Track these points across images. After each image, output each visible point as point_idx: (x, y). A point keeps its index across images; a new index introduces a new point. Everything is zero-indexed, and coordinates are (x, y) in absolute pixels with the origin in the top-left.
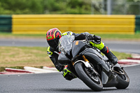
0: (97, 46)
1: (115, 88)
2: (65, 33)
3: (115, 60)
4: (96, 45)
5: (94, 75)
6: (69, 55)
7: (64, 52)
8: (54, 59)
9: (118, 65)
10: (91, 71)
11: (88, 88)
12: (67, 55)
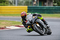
0: (40, 18)
3: (47, 24)
5: (41, 29)
6: (31, 22)
7: (29, 21)
10: (40, 28)
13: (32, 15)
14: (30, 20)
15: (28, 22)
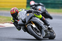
1: (48, 39)
2: (21, 10)
4: (38, 16)
5: (38, 32)
6: (24, 21)
7: (21, 20)
8: (15, 24)
9: (49, 27)
10: (36, 30)
11: (35, 38)
12: (23, 21)
13: (26, 12)
14: (23, 18)
15: (20, 22)
